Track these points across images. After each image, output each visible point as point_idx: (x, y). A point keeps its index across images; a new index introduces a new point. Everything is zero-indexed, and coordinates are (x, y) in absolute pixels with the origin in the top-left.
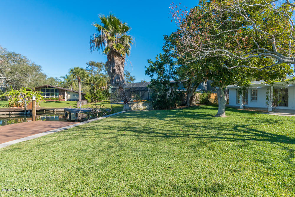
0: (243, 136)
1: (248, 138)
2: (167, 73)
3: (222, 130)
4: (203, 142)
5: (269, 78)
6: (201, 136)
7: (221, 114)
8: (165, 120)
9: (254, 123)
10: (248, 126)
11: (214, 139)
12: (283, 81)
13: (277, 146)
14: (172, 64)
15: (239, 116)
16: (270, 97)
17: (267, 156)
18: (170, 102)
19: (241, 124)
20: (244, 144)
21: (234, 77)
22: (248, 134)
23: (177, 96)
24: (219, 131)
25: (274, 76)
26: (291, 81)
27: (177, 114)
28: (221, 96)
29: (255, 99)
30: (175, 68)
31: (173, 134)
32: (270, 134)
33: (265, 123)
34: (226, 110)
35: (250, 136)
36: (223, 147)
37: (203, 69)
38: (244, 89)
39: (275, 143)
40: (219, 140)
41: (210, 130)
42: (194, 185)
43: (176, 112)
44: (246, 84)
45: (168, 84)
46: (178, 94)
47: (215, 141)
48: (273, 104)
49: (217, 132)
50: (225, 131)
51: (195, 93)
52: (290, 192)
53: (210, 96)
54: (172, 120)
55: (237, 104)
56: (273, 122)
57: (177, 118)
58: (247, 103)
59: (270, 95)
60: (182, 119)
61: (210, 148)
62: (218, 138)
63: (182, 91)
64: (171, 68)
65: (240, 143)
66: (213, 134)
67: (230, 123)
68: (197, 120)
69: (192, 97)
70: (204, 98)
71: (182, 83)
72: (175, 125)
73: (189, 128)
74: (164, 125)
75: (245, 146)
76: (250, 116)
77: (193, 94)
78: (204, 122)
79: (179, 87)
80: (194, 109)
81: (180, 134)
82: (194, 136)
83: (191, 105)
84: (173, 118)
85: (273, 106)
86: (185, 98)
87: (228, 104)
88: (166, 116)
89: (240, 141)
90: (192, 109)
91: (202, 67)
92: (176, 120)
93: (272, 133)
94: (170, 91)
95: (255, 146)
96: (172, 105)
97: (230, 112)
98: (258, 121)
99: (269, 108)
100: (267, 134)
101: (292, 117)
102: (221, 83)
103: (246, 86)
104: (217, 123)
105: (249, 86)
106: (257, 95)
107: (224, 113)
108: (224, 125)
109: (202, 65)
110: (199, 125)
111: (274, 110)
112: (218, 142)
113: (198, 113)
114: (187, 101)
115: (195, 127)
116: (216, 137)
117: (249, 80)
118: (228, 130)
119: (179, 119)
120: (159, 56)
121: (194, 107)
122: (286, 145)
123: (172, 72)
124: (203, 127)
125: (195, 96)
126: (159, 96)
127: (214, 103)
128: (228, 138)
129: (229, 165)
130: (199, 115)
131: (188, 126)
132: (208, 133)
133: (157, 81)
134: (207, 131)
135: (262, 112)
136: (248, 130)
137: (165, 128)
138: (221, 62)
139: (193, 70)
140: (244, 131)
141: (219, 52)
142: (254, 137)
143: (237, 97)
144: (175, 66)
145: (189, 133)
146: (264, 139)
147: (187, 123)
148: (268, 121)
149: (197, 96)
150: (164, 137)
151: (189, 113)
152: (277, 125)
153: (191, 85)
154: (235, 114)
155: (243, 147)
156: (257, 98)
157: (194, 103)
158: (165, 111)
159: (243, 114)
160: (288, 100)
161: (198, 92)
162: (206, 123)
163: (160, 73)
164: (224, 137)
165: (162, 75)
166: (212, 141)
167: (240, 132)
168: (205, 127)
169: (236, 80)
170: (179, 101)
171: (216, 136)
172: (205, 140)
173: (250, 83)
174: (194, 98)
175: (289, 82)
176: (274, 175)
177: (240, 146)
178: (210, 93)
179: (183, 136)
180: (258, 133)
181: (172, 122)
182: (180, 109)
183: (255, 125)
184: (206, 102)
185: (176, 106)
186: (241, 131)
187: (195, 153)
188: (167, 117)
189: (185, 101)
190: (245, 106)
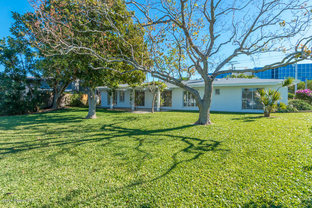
0: (108, 135)
1: (113, 135)
2: (22, 66)
3: (90, 132)
4: (65, 149)
5: (131, 82)
6: (65, 142)
7: (91, 116)
8: (15, 130)
9: (119, 122)
10: (114, 125)
11: (79, 143)
12: (140, 85)
13: (133, 138)
14: (29, 54)
15: (108, 117)
16: (133, 98)
17: (124, 149)
18: (28, 105)
19: (108, 124)
20: (108, 142)
21: (103, 79)
22: (113, 132)
23: (38, 97)
24: (86, 134)
25: (134, 80)
26: (145, 86)
27: (36, 119)
28: (91, 97)
29: (123, 100)
30: (35, 60)
31: (24, 147)
32: (130, 129)
33: (128, 121)
34: (97, 111)
35: (114, 133)
36: (87, 149)
37: (70, 66)
38: (114, 91)
39: (132, 136)
40: (85, 143)
41: (77, 134)
42: (43, 203)
43: (37, 117)
44: (115, 86)
45: (23, 81)
46: (40, 95)
47: (79, 145)
48: (134, 104)
49: (85, 134)
50: (93, 132)
51: (64, 93)
52: (134, 174)
53: (82, 97)
54: (27, 128)
55: (108, 105)
56: (133, 119)
57: (36, 125)
58: (116, 104)
59: (132, 96)
60: (44, 125)
61: (73, 154)
62: (84, 140)
63: (47, 91)
64: (28, 60)
65: (105, 142)
66: (79, 137)
67: (99, 124)
68: (63, 124)
69: (60, 98)
70: (75, 99)
71: (46, 80)
72: (31, 134)
73: (51, 135)
74: (13, 136)
75: (108, 143)
76: (117, 116)
77: (62, 95)
78: (71, 126)
79: (41, 85)
80: (61, 112)
81: (36, 145)
82: (56, 144)
83: (59, 107)
84: (29, 126)
85: (135, 106)
86: (51, 99)
87: (101, 105)
88: (18, 124)
89: (105, 140)
90: (59, 112)
91: (69, 64)
92: (34, 128)
93: (131, 128)
94: (27, 90)
95: (117, 142)
96: (30, 108)
97: (101, 113)
98: (123, 119)
99: (132, 107)
100: (128, 129)
101: (146, 114)
102: (90, 83)
103: (115, 88)
104: (86, 125)
105: (117, 88)
106: (124, 97)
107: (94, 114)
108: (93, 127)
109: (70, 62)
110: (65, 130)
111: (136, 109)
112: (84, 145)
113: (66, 116)
114: (53, 103)
115: (59, 132)
116: (81, 141)
117: (117, 83)
118: (95, 131)
119: (38, 126)
120: (7, 39)
121: (63, 110)
122: (138, 137)
123: (30, 65)
124: (69, 131)
125: (64, 97)
126: (7, 97)
127: (86, 104)
128: (94, 140)
129: (89, 167)
130: (67, 119)
131: (49, 133)
132: (74, 137)
133: (4, 75)
134: (73, 135)
135: (127, 111)
136: (113, 129)
137: (13, 140)
138: (91, 62)
139: (57, 66)
140: (110, 130)
141: (87, 50)
142: (118, 134)
143: (108, 98)
144: (34, 58)
145: (49, 141)
146: (125, 134)
147: (50, 129)
148: (130, 118)
149: (66, 97)
150: (9, 152)
151: (55, 117)
152: (135, 122)
153: (58, 84)
154: (105, 115)
155: (106, 145)
156: (124, 99)
157: (63, 105)
158: (18, 117)
159: (112, 114)
160: (144, 101)
161: (68, 93)
162: (73, 126)
163: (9, 64)
164: (91, 138)
165: (14, 67)
166: (77, 145)
167: (106, 131)
168: (72, 131)
169: (105, 81)
170: (41, 103)
171: (82, 139)
172: (69, 146)
173: (118, 85)
174: (63, 100)
175: (145, 87)
176: (126, 164)
177: (103, 145)
178: (82, 93)
179: (39, 146)
180: (121, 130)
181: (27, 130)
182: (43, 113)
183: (120, 123)
184: (77, 104)
185: (36, 109)
186: (108, 130)
187: (53, 163)
188: (20, 125)
189: (50, 103)
190: (115, 106)
